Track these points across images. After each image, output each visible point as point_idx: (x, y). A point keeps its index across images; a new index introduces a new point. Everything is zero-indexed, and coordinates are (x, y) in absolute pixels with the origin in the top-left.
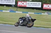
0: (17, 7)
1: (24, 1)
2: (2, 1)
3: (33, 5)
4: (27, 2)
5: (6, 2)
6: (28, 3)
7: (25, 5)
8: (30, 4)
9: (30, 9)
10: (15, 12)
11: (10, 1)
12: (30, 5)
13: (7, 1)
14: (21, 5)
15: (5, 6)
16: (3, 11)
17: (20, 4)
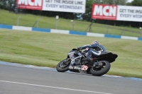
0: (91, 21)
1: (110, 4)
2: (49, 1)
3: (135, 14)
4: (120, 7)
5: (61, 4)
6: (122, 11)
7: (114, 15)
8: (127, 13)
9: (126, 28)
10: (86, 34)
11: (72, 2)
12: (128, 16)
13: (64, 2)
14: (101, 14)
15: (57, 17)
16: (53, 31)
17: (99, 11)
